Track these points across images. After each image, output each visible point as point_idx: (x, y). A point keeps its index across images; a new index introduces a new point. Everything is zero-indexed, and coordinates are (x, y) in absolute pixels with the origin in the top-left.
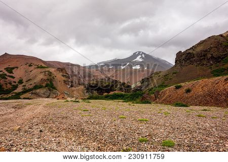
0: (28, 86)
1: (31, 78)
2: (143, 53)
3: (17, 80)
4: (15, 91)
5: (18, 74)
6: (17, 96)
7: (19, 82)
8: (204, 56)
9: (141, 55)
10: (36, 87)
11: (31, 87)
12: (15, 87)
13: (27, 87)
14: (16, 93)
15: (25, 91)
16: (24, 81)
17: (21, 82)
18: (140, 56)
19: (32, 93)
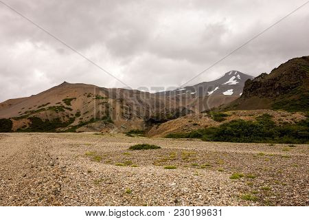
0: (85, 119)
1: (88, 110)
2: (239, 73)
3: (74, 112)
4: (72, 124)
5: (76, 106)
6: (73, 130)
7: (76, 115)
8: (272, 85)
9: (236, 75)
10: (92, 121)
11: (88, 120)
12: (72, 120)
13: (83, 121)
14: (72, 126)
15: (82, 124)
16: (82, 113)
17: (78, 114)
18: (234, 77)
19: (87, 127)
